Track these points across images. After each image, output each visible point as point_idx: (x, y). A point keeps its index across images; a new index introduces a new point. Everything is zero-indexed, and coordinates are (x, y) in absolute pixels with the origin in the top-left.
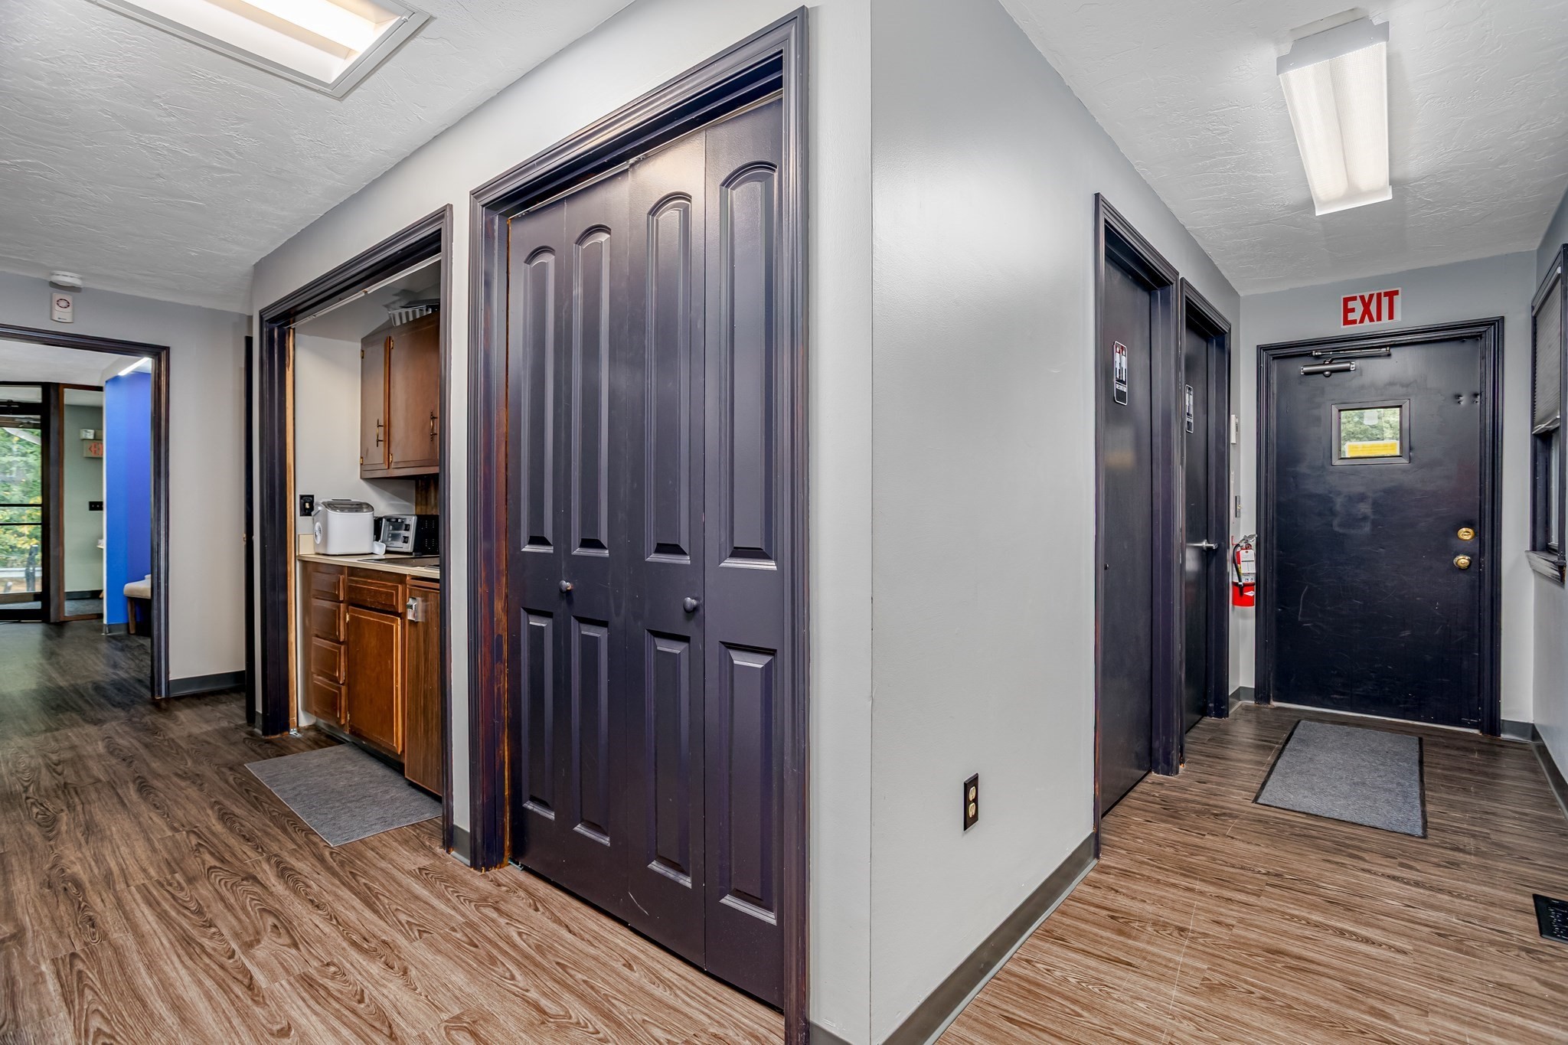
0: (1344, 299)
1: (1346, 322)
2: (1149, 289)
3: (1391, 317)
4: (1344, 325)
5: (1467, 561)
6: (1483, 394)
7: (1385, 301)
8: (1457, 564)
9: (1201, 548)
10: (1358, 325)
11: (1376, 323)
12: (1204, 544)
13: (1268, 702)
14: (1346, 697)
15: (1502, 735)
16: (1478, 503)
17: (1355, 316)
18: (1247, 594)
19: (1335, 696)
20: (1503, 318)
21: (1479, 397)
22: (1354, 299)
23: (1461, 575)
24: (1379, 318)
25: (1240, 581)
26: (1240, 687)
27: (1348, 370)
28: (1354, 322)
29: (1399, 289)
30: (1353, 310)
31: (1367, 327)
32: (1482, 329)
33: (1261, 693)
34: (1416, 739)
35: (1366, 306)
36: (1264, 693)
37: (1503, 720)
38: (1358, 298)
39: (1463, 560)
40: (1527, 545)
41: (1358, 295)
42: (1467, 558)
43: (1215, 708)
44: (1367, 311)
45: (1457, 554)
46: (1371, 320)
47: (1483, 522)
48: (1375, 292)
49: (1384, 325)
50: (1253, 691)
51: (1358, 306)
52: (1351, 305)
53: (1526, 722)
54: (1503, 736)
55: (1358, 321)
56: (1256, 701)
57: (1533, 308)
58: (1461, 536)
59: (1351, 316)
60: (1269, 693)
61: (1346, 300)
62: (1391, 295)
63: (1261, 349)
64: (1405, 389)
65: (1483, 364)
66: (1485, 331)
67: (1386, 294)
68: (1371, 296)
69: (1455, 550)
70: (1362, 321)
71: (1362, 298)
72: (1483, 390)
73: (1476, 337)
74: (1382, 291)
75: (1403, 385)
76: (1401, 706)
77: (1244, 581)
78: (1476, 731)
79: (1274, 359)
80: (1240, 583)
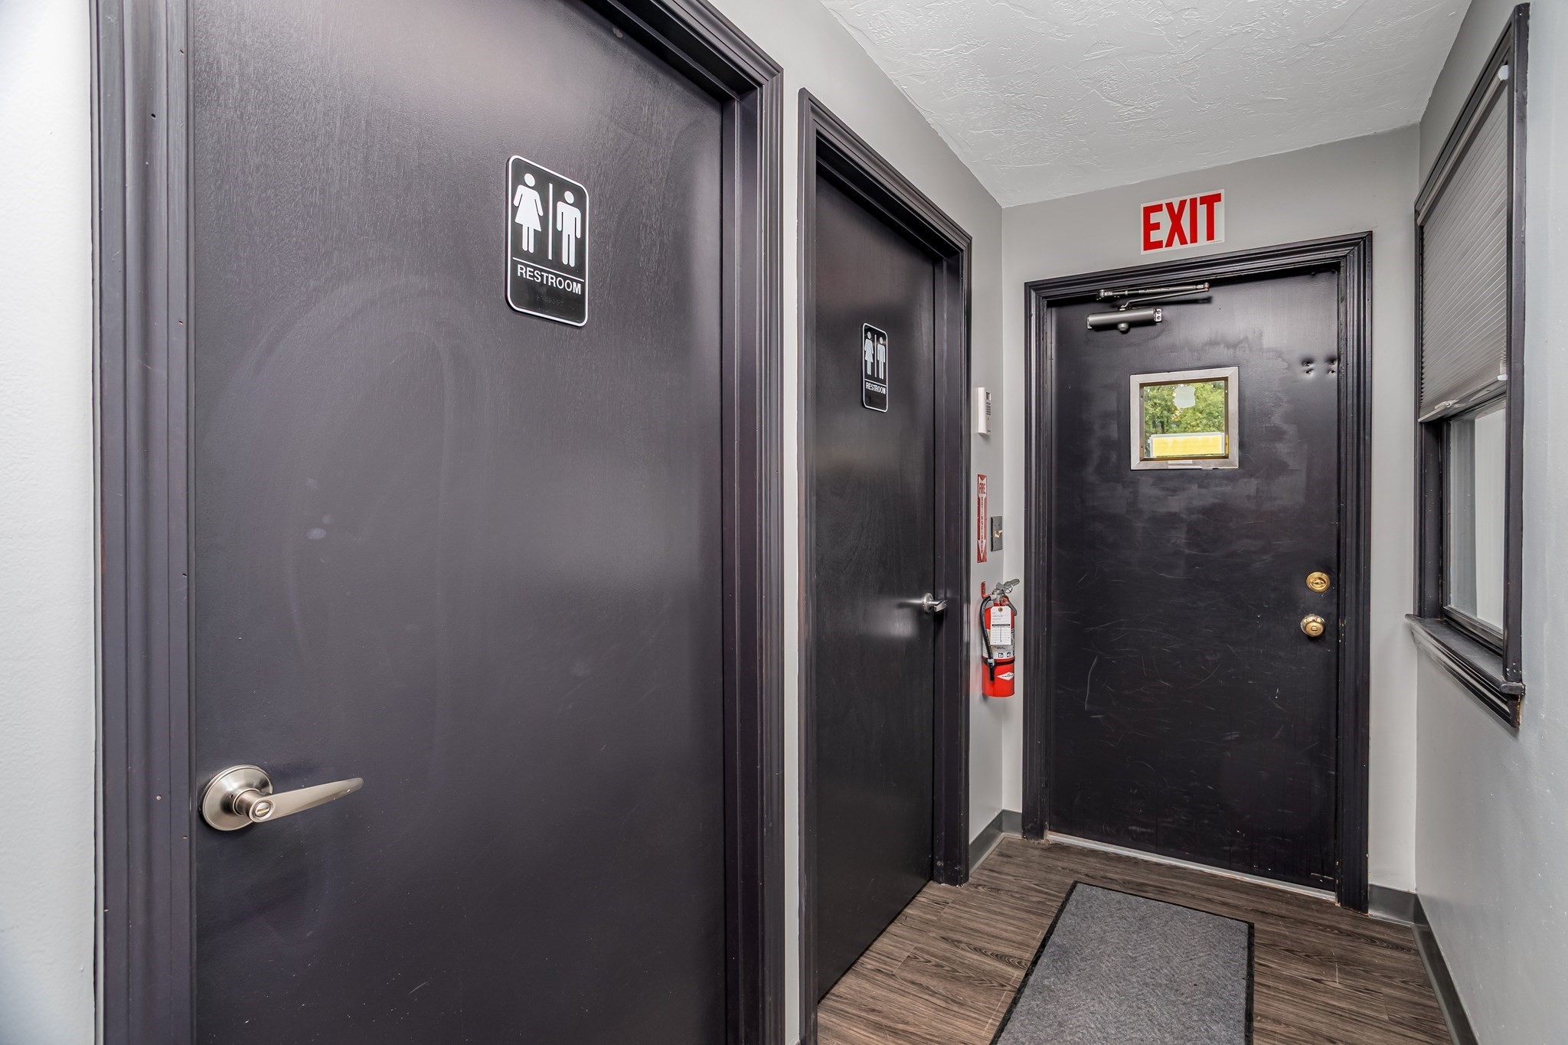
0: (1144, 208)
1: (1149, 245)
2: (721, 101)
3: (1210, 236)
4: (1145, 249)
5: (1319, 626)
6: (1342, 358)
7: (1202, 210)
8: (1305, 628)
9: (920, 606)
10: (1164, 249)
11: (1189, 245)
12: (926, 601)
13: (1040, 834)
14: (1149, 830)
15: (1370, 912)
16: (1335, 532)
17: (1159, 236)
18: (1000, 677)
19: (1134, 828)
20: (1370, 234)
21: (1336, 363)
22: (1158, 208)
23: (1311, 646)
24: (1194, 239)
25: (990, 657)
26: (1003, 812)
27: (1150, 322)
28: (1158, 244)
29: (1222, 192)
30: (1157, 226)
31: (1178, 252)
32: (1341, 252)
33: (1032, 822)
34: (1244, 927)
35: (1176, 218)
36: (1035, 823)
37: (1372, 886)
38: (1164, 207)
39: (1313, 624)
40: (1409, 606)
41: (1164, 202)
42: (1319, 620)
43: (945, 868)
44: (1176, 228)
45: (1305, 614)
46: (1183, 241)
47: (1342, 564)
48: (1188, 198)
49: (1201, 248)
50: (1021, 817)
51: (1163, 218)
52: (1154, 218)
53: (1405, 890)
54: (1372, 913)
55: (1164, 244)
56: (1024, 834)
57: (1417, 213)
58: (1310, 585)
59: (1155, 236)
60: (1042, 822)
61: (1148, 211)
62: (1211, 201)
63: (1030, 287)
64: (1231, 351)
65: (1342, 310)
66: (1345, 256)
67: (1204, 200)
68: (1182, 203)
69: (1302, 606)
70: (1170, 243)
71: (1170, 206)
72: (1343, 351)
73: (1332, 268)
74: (1198, 196)
75: (1228, 346)
76: (1225, 848)
77: (996, 656)
78: (1330, 897)
79: (1050, 305)
80: (990, 661)
